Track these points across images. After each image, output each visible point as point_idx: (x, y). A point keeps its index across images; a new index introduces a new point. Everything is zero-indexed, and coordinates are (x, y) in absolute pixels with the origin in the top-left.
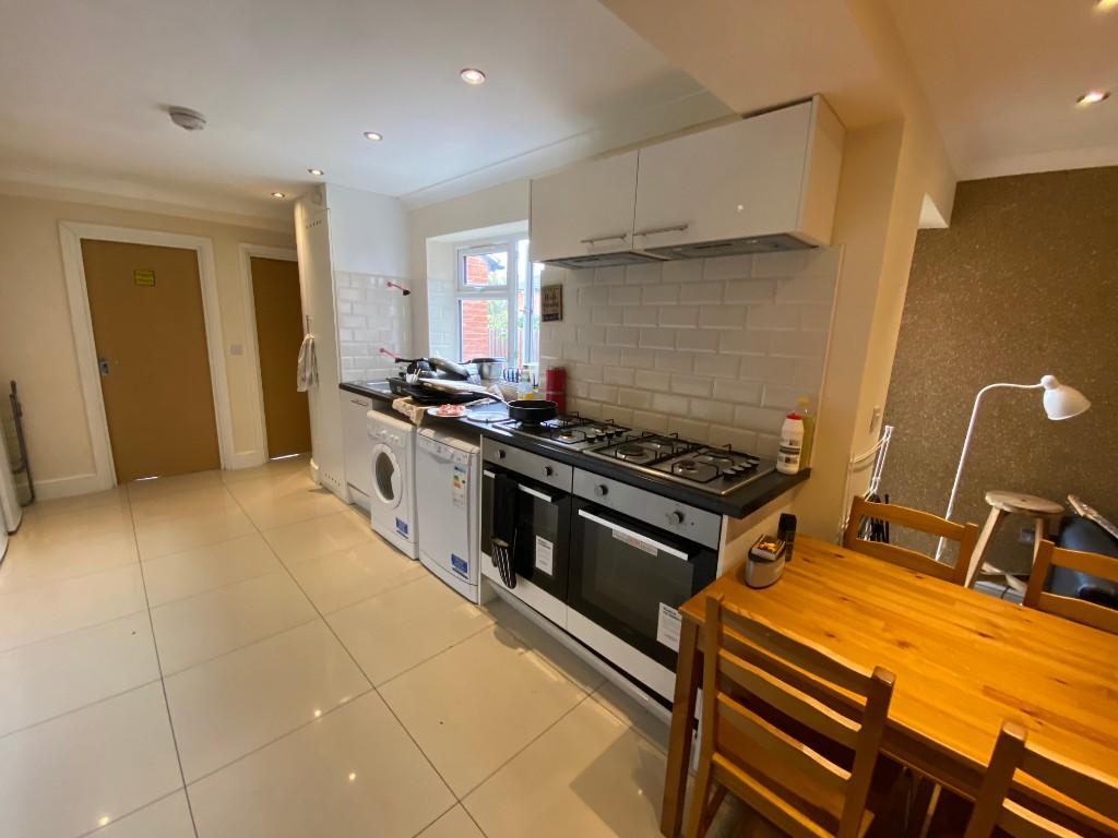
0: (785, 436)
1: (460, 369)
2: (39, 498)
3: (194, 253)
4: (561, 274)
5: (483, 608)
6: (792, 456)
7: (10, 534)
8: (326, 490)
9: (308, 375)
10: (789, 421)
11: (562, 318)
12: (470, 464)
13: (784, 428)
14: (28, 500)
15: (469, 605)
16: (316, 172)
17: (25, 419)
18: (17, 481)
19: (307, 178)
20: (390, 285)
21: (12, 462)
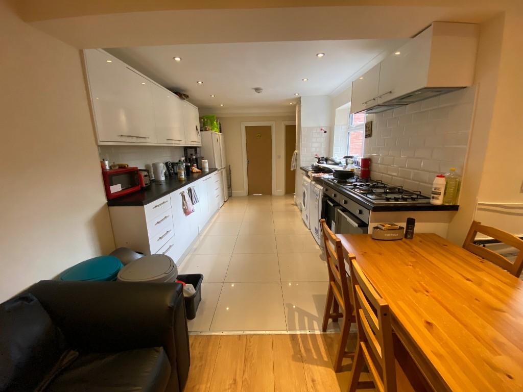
0: (434, 186)
1: (338, 161)
2: (233, 195)
3: (270, 126)
4: (372, 116)
5: (322, 248)
6: (435, 196)
7: (225, 202)
8: (296, 205)
9: (294, 165)
10: (436, 178)
11: (371, 136)
12: (319, 193)
13: (434, 182)
14: (230, 196)
15: (318, 245)
16: (297, 94)
17: (232, 175)
18: (229, 190)
19: (293, 97)
20: (321, 130)
21: (228, 185)
